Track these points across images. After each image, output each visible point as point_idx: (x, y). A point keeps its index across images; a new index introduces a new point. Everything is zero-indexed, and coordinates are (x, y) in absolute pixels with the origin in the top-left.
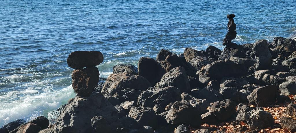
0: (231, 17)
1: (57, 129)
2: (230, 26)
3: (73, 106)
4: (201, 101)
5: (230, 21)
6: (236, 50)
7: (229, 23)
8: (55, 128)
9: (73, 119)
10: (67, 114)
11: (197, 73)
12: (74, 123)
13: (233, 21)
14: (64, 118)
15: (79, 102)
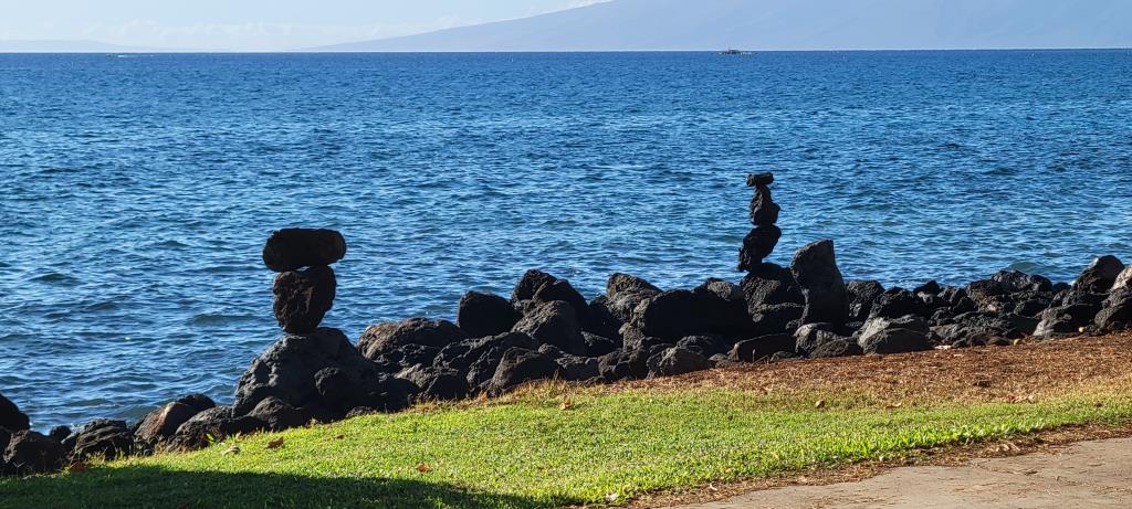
0: (762, 182)
1: (241, 394)
2: (756, 209)
3: (277, 349)
4: (585, 360)
5: (758, 195)
6: (774, 284)
7: (754, 201)
8: (236, 392)
9: (276, 373)
10: (262, 364)
11: (622, 330)
12: (277, 380)
13: (767, 195)
14: (255, 372)
15: (288, 341)
